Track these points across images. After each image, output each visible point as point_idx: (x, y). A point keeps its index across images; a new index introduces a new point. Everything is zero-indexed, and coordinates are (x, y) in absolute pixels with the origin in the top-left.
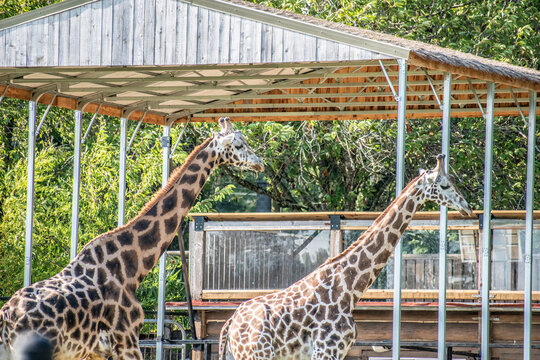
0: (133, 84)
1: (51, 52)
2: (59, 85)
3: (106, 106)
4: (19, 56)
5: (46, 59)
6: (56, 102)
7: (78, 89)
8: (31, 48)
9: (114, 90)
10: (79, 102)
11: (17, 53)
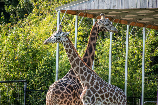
0: (148, 15)
1: (119, 4)
2: (121, 16)
3: (138, 23)
4: (107, 5)
5: (117, 6)
6: (120, 22)
7: (128, 17)
8: (111, 2)
9: (141, 17)
10: (128, 22)
11: (106, 4)
